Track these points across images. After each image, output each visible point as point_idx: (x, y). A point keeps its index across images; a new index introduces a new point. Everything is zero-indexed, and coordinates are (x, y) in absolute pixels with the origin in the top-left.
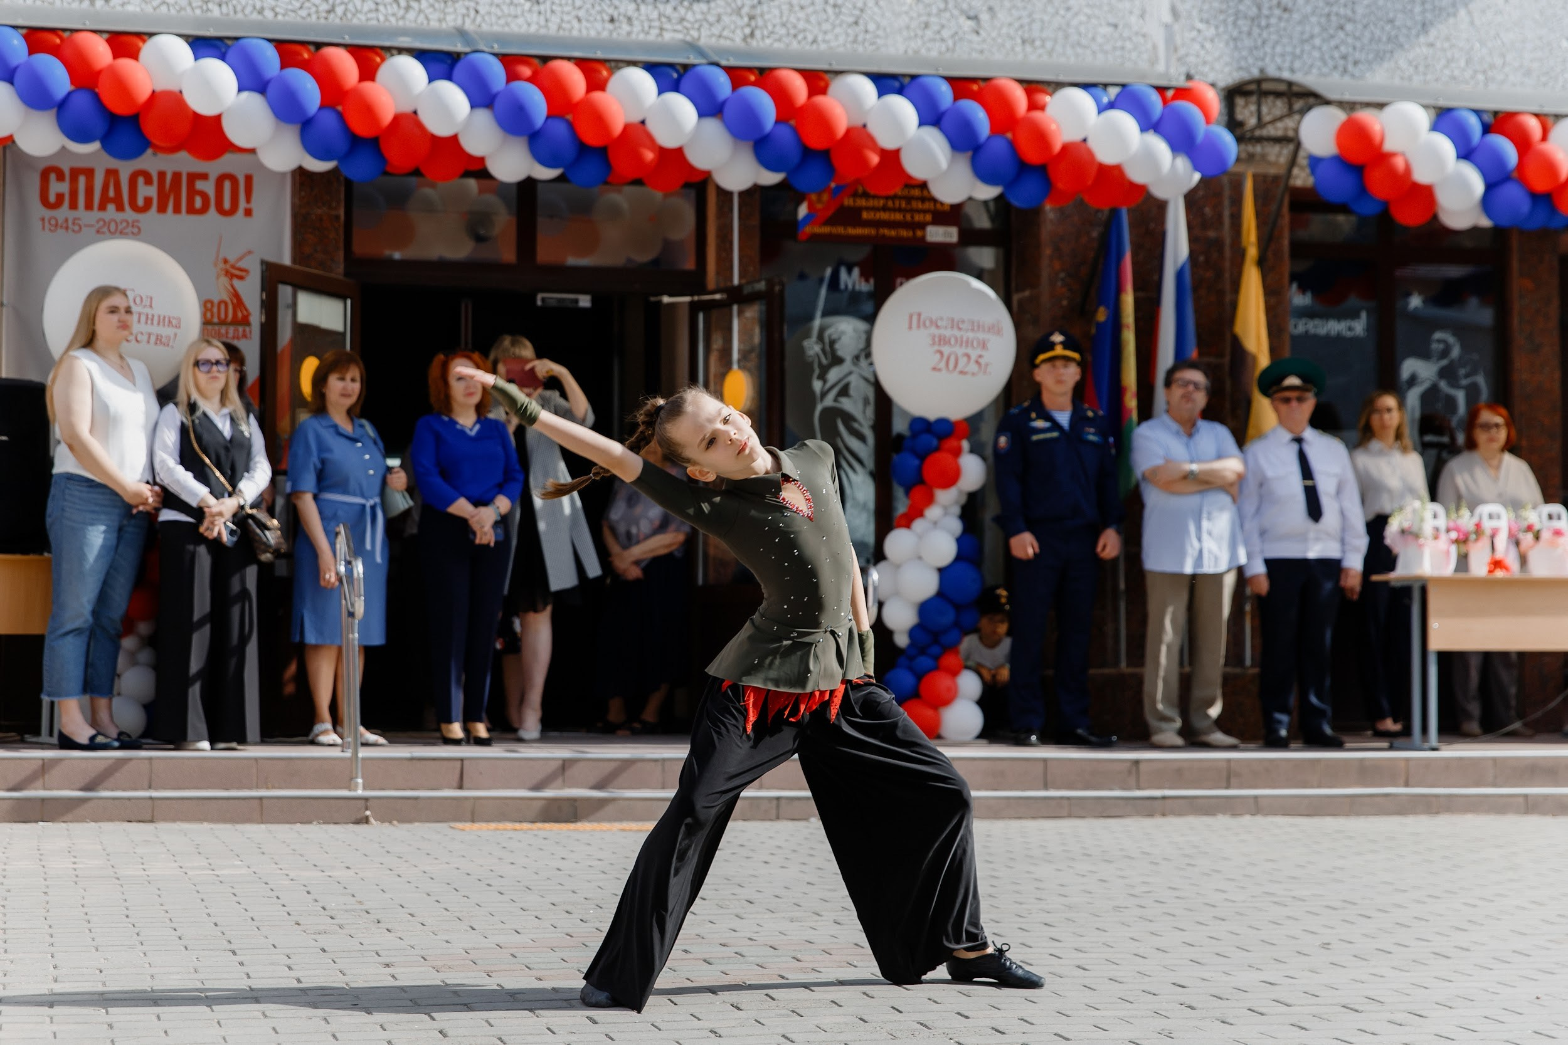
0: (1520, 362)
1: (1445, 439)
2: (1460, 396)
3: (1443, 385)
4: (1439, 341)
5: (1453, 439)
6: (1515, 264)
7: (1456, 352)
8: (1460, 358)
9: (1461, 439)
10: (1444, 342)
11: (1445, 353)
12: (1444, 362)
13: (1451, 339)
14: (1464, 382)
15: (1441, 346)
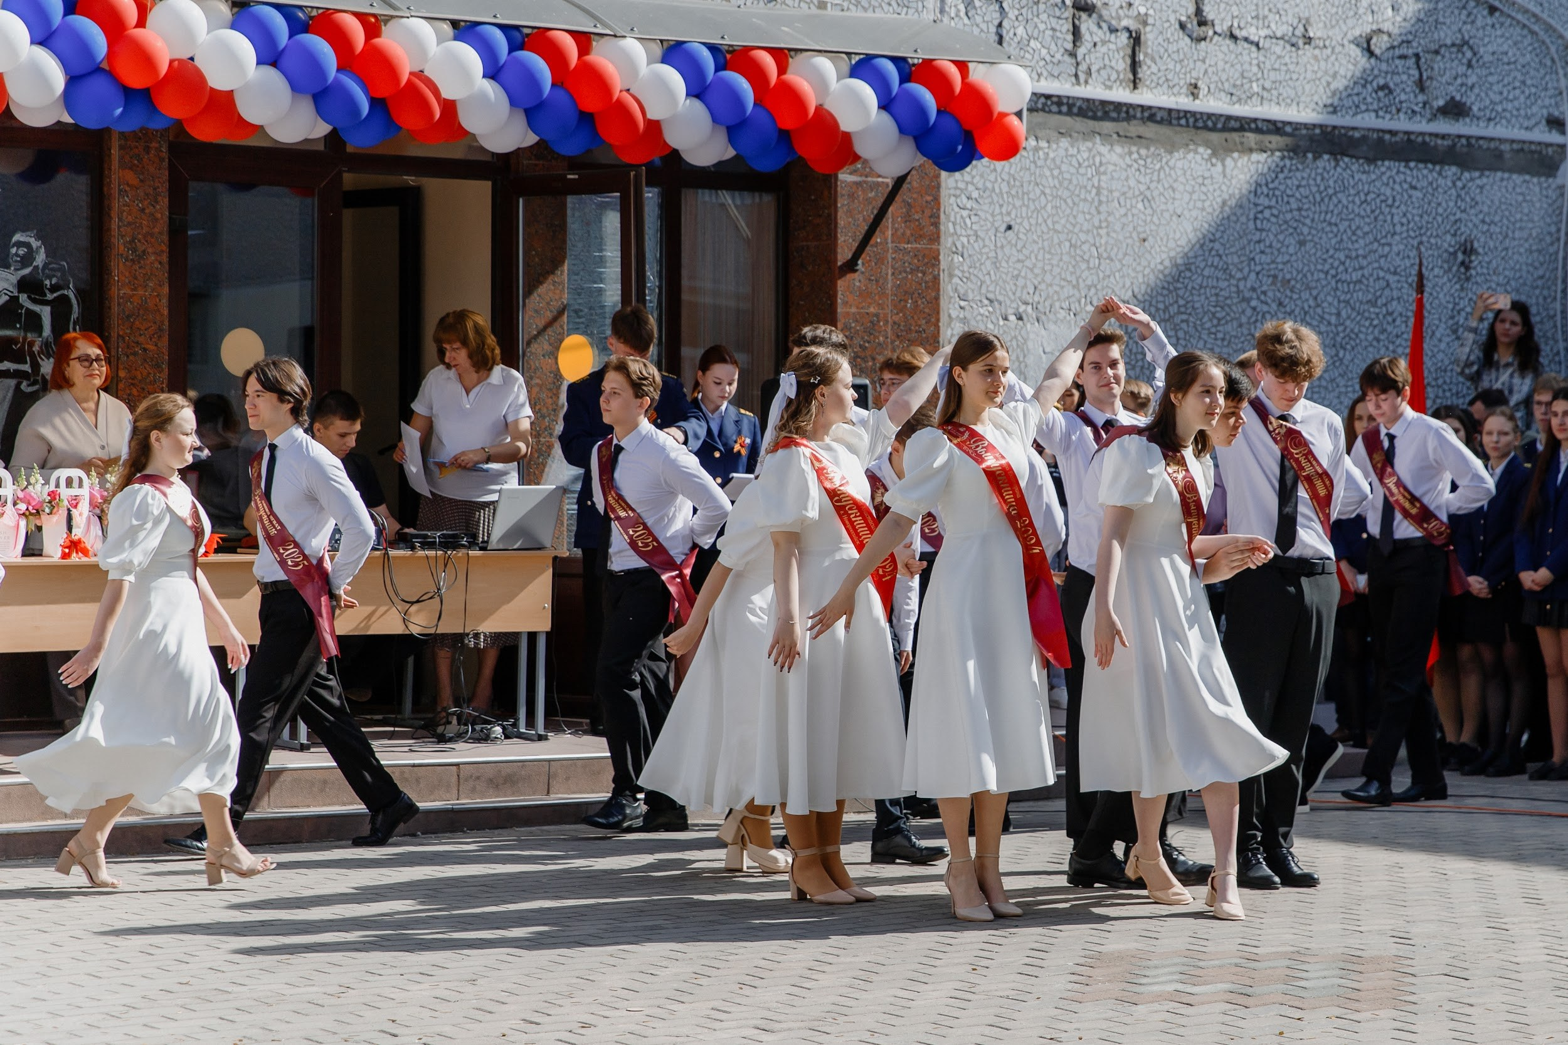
0: (119, 272)
1: (26, 367)
2: (45, 312)
3: (23, 298)
4: (19, 244)
5: (36, 366)
6: (115, 152)
7: (40, 259)
8: (46, 266)
9: (47, 367)
10: (27, 245)
11: (27, 260)
12: (27, 271)
13: (35, 243)
14: (50, 297)
15: (22, 251)
